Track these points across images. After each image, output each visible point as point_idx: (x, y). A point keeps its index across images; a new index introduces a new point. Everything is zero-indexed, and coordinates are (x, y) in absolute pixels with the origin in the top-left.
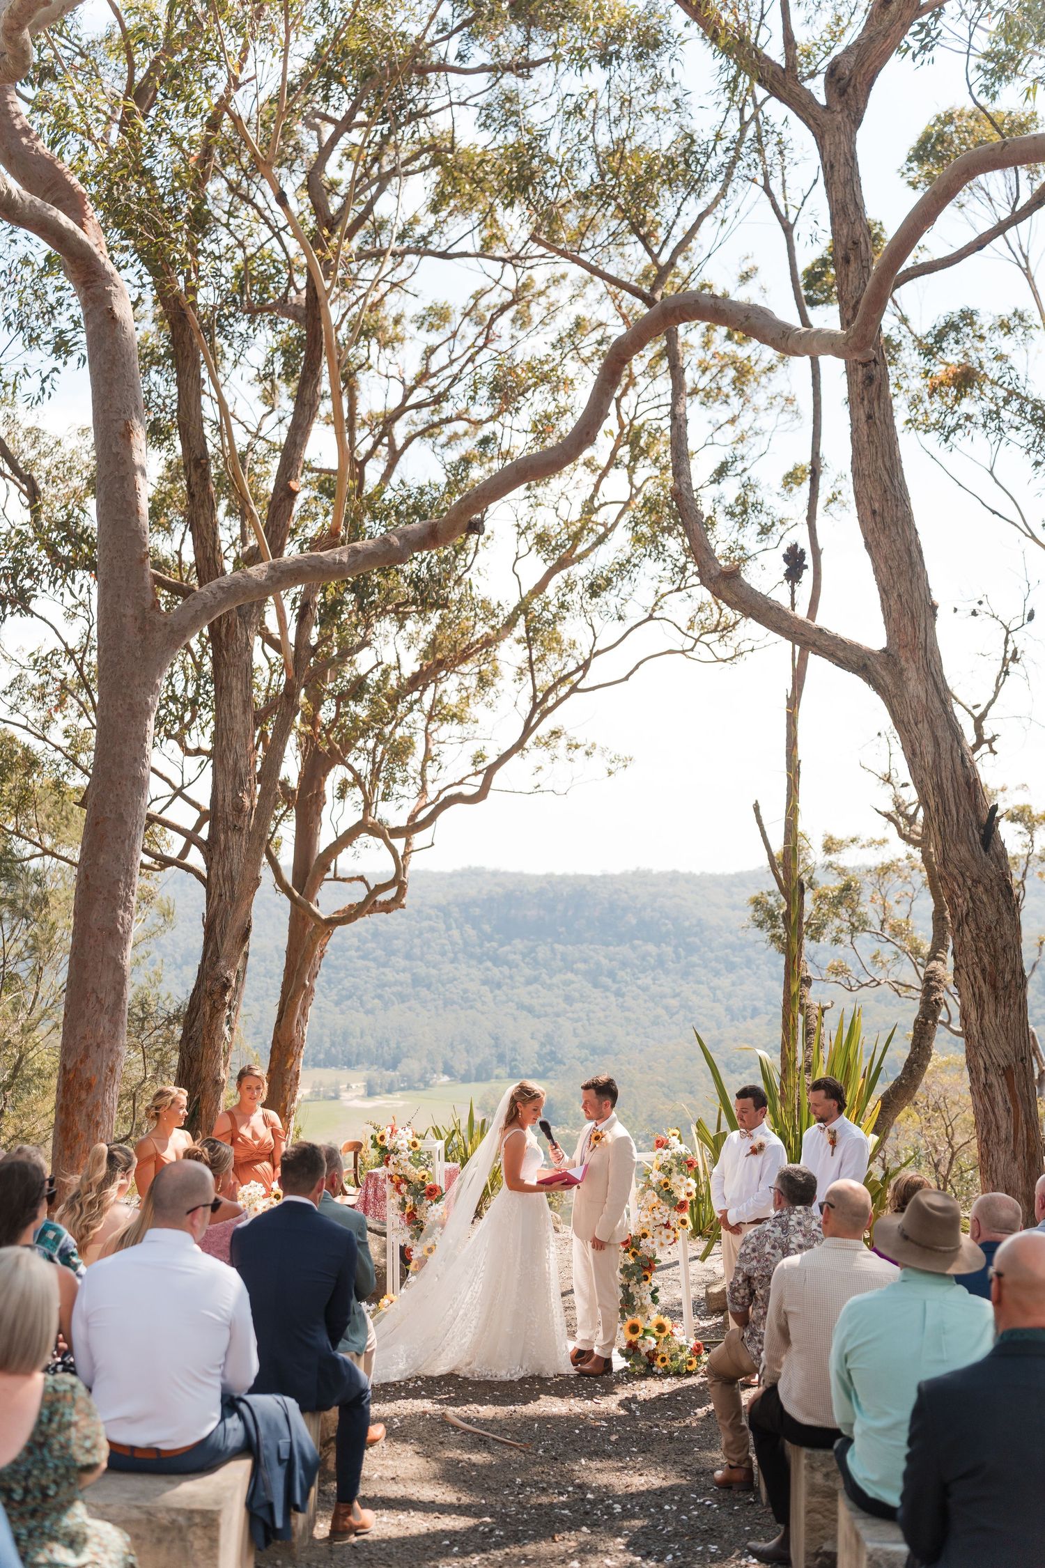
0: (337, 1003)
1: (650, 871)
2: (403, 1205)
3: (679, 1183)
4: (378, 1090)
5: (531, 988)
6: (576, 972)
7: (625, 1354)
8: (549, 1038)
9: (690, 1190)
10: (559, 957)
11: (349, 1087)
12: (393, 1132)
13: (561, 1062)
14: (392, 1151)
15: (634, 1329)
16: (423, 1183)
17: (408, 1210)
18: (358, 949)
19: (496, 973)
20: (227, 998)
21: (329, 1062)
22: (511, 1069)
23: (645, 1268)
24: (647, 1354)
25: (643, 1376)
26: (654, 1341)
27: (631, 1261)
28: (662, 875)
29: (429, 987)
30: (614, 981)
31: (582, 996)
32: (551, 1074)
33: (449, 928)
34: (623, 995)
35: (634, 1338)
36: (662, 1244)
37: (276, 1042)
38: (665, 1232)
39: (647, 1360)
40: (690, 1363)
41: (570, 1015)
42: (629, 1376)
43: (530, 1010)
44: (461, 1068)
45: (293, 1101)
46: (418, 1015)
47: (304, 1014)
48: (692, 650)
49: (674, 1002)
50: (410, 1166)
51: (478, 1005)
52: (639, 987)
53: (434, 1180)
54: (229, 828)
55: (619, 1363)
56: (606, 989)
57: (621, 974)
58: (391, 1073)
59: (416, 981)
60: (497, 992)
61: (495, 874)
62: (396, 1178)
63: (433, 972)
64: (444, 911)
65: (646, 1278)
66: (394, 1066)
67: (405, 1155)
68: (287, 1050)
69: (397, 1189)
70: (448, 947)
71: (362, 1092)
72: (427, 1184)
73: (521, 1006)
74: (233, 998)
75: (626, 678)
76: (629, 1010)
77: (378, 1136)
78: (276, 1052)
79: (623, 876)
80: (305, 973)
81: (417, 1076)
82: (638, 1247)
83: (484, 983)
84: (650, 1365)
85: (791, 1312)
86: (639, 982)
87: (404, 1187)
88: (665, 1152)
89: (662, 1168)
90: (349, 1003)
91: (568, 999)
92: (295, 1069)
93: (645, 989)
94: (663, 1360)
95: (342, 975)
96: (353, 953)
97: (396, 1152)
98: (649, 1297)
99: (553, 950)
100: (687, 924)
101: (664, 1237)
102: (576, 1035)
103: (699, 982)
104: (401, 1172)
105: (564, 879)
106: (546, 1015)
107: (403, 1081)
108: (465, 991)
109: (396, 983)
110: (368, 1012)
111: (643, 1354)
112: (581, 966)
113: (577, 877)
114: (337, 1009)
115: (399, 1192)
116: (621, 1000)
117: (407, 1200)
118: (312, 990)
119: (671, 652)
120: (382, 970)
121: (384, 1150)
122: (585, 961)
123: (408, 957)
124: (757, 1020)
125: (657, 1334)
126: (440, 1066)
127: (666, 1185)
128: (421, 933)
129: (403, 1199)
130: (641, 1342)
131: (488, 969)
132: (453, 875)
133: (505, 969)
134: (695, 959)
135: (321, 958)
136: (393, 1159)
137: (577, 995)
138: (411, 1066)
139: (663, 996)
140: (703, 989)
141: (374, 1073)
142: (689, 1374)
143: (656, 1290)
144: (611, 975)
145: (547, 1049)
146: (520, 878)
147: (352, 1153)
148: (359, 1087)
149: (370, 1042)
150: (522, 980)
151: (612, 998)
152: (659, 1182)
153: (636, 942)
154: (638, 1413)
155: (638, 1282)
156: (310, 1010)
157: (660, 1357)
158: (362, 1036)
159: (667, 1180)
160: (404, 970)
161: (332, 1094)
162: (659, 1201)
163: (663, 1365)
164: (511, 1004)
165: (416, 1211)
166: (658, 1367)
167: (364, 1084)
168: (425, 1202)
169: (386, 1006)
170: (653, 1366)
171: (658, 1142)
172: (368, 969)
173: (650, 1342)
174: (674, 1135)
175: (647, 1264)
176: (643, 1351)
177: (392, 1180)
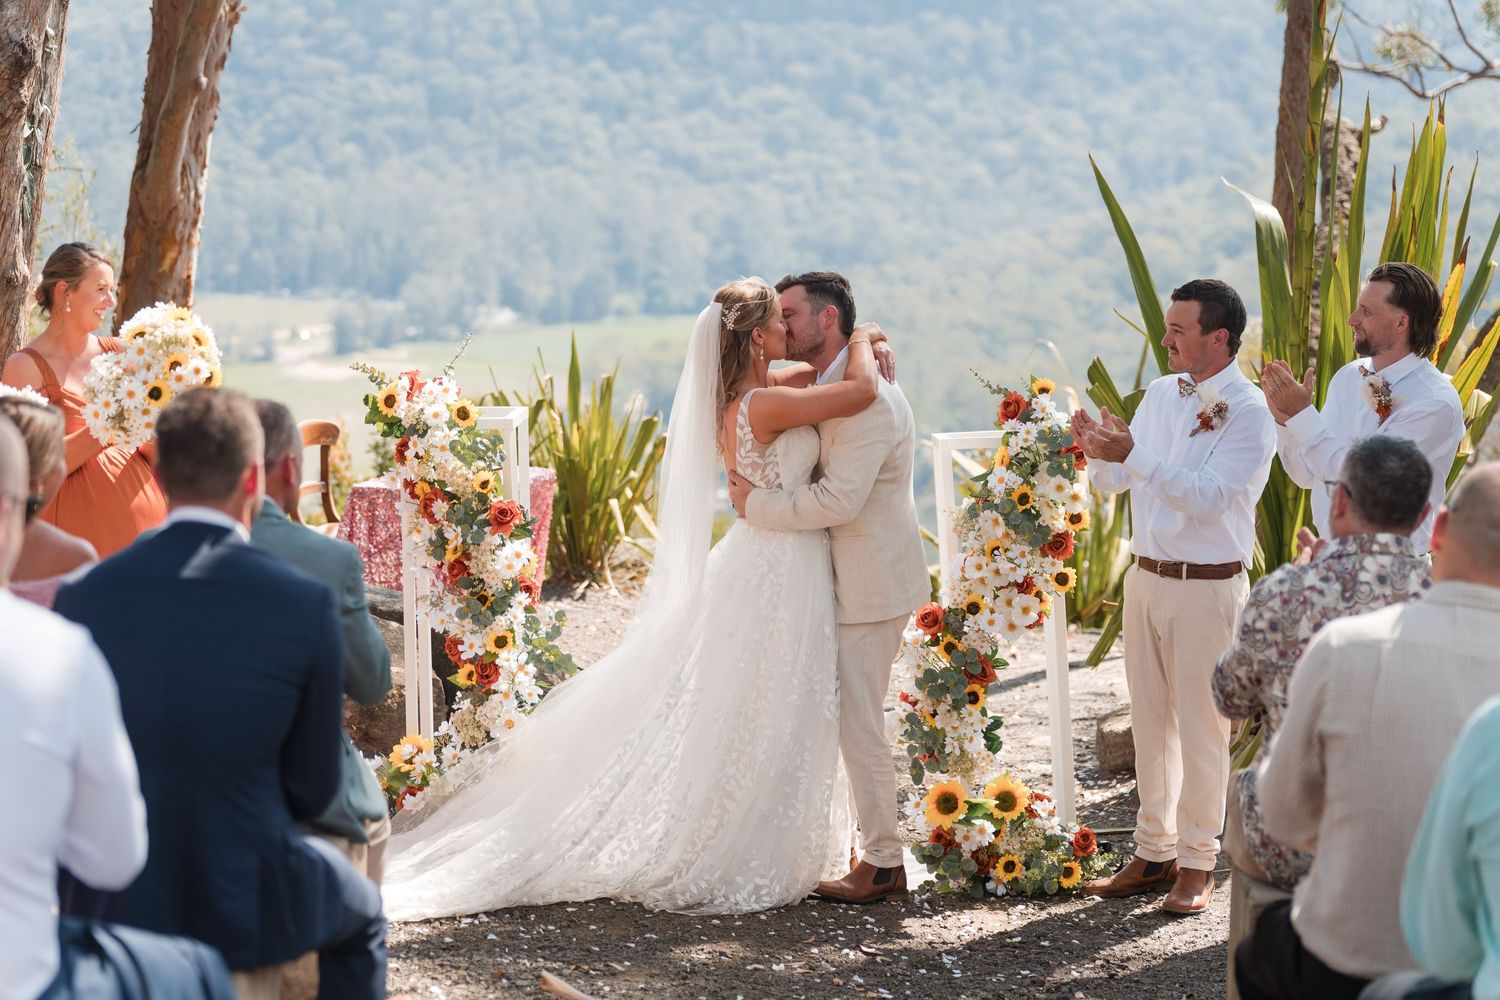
0: (264, 153)
2: (439, 545)
3: (1054, 495)
4: (359, 341)
5: (694, 118)
6: (792, 83)
7: (928, 859)
9: (1078, 509)
10: (753, 49)
11: (295, 335)
12: (415, 386)
14: (414, 430)
15: (947, 803)
16: (483, 499)
17: (450, 557)
19: (616, 84)
20: (26, 93)
21: (247, 281)
22: (651, 294)
23: (972, 677)
24: (975, 854)
25: (964, 900)
26: (990, 828)
27: (944, 662)
29: (465, 115)
30: (877, 103)
31: (804, 135)
34: (893, 134)
35: (946, 822)
36: (1012, 627)
37: (137, 214)
38: (1020, 600)
39: (973, 867)
40: (1068, 872)
41: (776, 177)
42: (938, 902)
43: (690, 166)
44: (540, 294)
46: (443, 178)
47: (198, 150)
49: (1005, 149)
50: (453, 463)
51: (576, 157)
52: (930, 116)
53: (507, 495)
55: (917, 875)
56: (858, 119)
57: (892, 87)
58: (388, 307)
59: (439, 103)
60: (619, 127)
62: (422, 489)
63: (475, 82)
65: (974, 698)
66: (391, 289)
67: (441, 436)
68: (163, 230)
69: (426, 510)
70: (508, 28)
71: (325, 345)
72: (494, 500)
73: (670, 159)
74: (37, 94)
76: (908, 165)
77: (381, 396)
78: (137, 236)
80: (195, 56)
81: (442, 312)
82: (959, 634)
83: (590, 106)
84: (981, 878)
85: (1335, 736)
86: (933, 105)
87: (440, 508)
88: (1022, 428)
89: (1015, 463)
90: (288, 151)
91: (775, 143)
92: (180, 272)
93: (943, 120)
94: (1010, 867)
95: (273, 88)
97: (421, 430)
98: (981, 742)
99: (741, 35)
101: (1016, 611)
102: (789, 220)
103: (1063, 104)
104: (433, 476)
106: (725, 177)
107: (413, 323)
108: (547, 126)
110: (330, 173)
111: (967, 855)
112: (801, 69)
114: (264, 167)
115: (431, 517)
116: (888, 143)
117: (449, 534)
118: (215, 97)
120: (361, 78)
121: (393, 425)
122: (811, 58)
123: (420, 48)
124: (1189, 187)
125: (998, 814)
126: (493, 293)
127: (1024, 498)
129: (440, 533)
130: (960, 833)
131: (596, 76)
133: (635, 77)
134: (1055, 52)
135: (231, 24)
136: (416, 445)
137: (793, 133)
138: (433, 287)
139: (984, 135)
140: (1074, 121)
141: (348, 305)
142: (1064, 895)
143: (997, 723)
144: (871, 89)
145: (727, 250)
147: (317, 448)
148: (316, 334)
149: (338, 237)
150: (672, 100)
151: (872, 141)
152: (1009, 492)
153: (929, 16)
154: (957, 974)
155: (956, 706)
156: (210, 141)
157: (1002, 861)
158: (319, 225)
159: (1026, 489)
160: (410, 79)
161: (259, 351)
162: (1007, 535)
163: (1010, 877)
164: (648, 154)
165: (469, 559)
166: (999, 881)
167: (329, 328)
168: (488, 538)
169: (373, 155)
170: (989, 879)
171: (1006, 405)
172: (330, 77)
173: (982, 831)
174: (1044, 390)
175: (978, 670)
176: (967, 848)
177: (413, 495)
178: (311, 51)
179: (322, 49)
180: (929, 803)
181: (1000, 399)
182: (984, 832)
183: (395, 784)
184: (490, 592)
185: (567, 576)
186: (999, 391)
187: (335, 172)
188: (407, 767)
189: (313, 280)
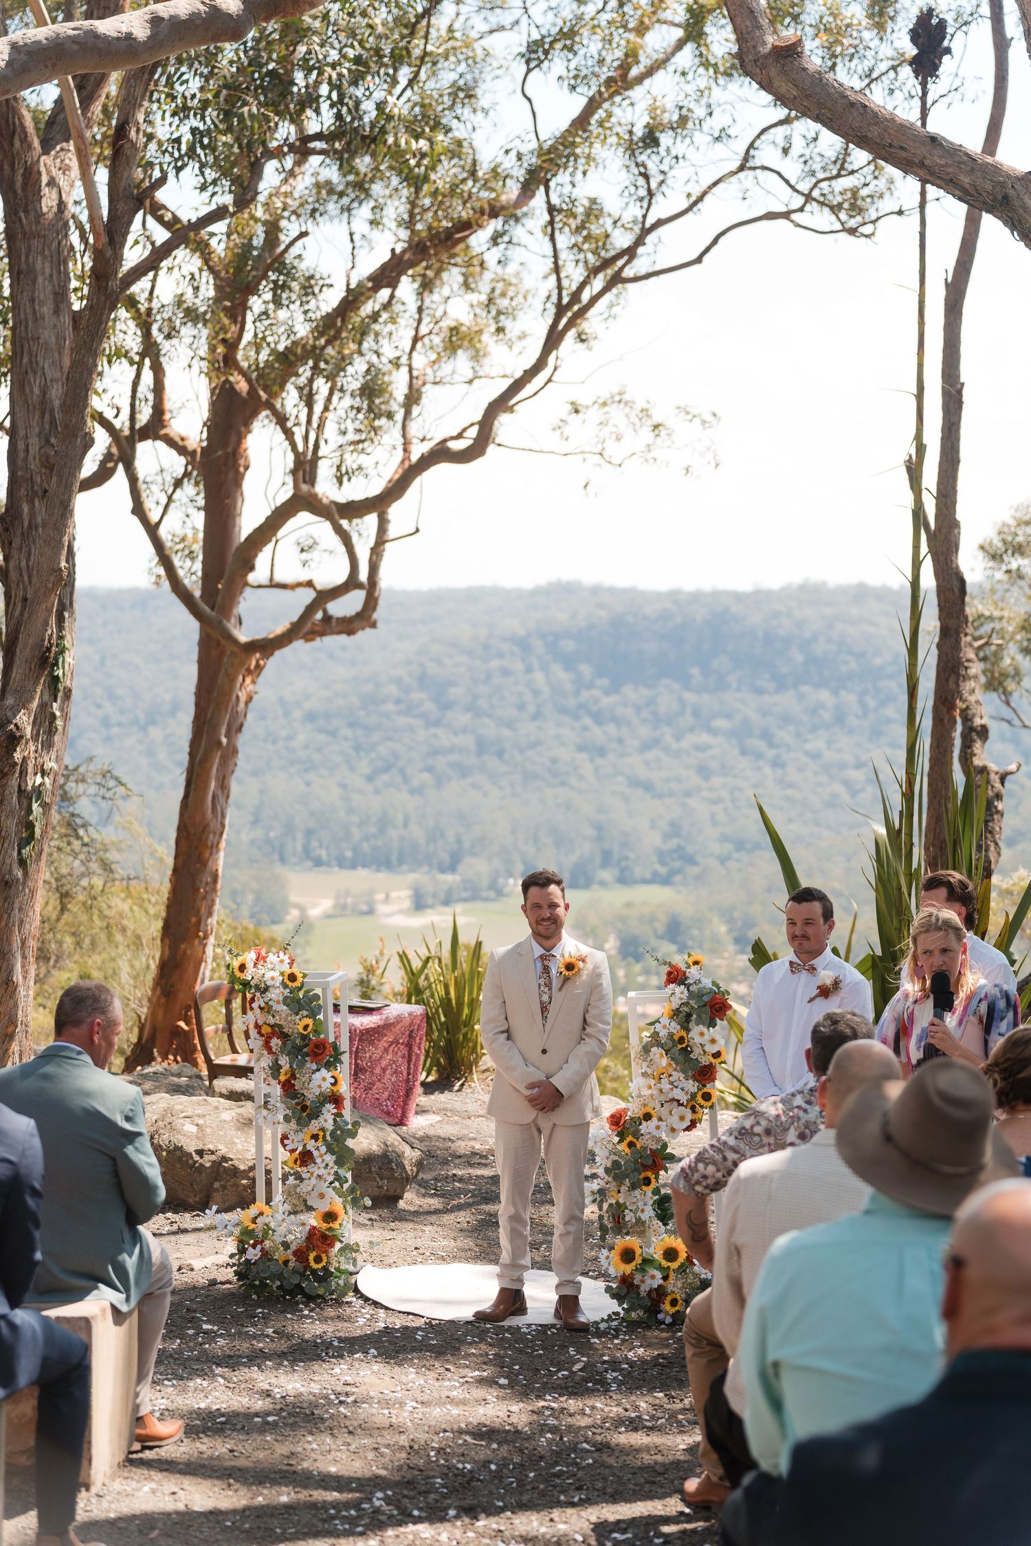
1: (824, 584)
2: (276, 1069)
3: (698, 1039)
4: (430, 901)
5: (650, 755)
6: (713, 732)
7: (618, 1295)
8: (675, 829)
9: (717, 1048)
10: (689, 710)
11: (388, 897)
12: (260, 958)
13: (691, 861)
14: (258, 988)
15: (628, 1256)
16: (305, 1037)
17: (283, 1078)
18: (398, 702)
19: (597, 733)
22: (622, 871)
23: (646, 1168)
24: (649, 1293)
25: (643, 1326)
26: (660, 1274)
27: (626, 1156)
28: (842, 590)
29: (500, 754)
30: (771, 745)
31: (723, 767)
32: (678, 878)
33: (529, 670)
34: (782, 765)
35: (628, 1269)
36: (673, 1130)
37: (182, 829)
38: (678, 1111)
39: (648, 1302)
41: (705, 794)
43: (648, 787)
45: (210, 914)
46: (485, 795)
47: (224, 786)
48: (801, 209)
50: (286, 1012)
51: (573, 781)
52: (807, 754)
54: (35, 494)
56: (759, 756)
57: (782, 735)
58: (449, 878)
59: (482, 747)
60: (599, 761)
61: (596, 590)
62: (266, 1030)
63: (506, 732)
64: (523, 644)
65: (648, 1181)
66: (452, 866)
67: (277, 993)
68: (200, 839)
69: (267, 1046)
70: (528, 698)
71: (407, 904)
72: (313, 1038)
73: (635, 782)
75: (699, 260)
76: (792, 785)
77: (236, 964)
79: (786, 593)
80: (219, 724)
81: (485, 882)
82: (637, 1135)
83: (581, 748)
84: (654, 1310)
86: (808, 746)
87: (276, 1043)
88: (680, 990)
89: (676, 1014)
90: (386, 778)
91: (704, 771)
92: (211, 867)
93: (816, 756)
94: (674, 1302)
96: (390, 707)
97: (264, 989)
98: (652, 1210)
99: (681, 701)
100: (878, 661)
101: (676, 1118)
102: (714, 822)
104: (271, 1021)
105: (697, 597)
106: (671, 794)
107: (465, 889)
108: (554, 761)
109: (452, 750)
110: (413, 792)
111: (644, 1294)
112: (721, 723)
113: (716, 594)
114: (370, 788)
115: (271, 1049)
116: (780, 772)
117: (282, 1061)
119: (770, 216)
120: (433, 730)
121: (246, 985)
122: (729, 716)
123: (472, 711)
125: (664, 1263)
127: (682, 1040)
128: (489, 677)
129: (276, 1061)
130: (638, 1277)
131: (585, 728)
132: (536, 592)
133: (611, 729)
136: (261, 999)
137: (715, 765)
138: (477, 867)
139: (843, 766)
141: (422, 877)
144: (766, 736)
145: (673, 843)
146: (632, 595)
148: (403, 897)
149: (417, 833)
150: (636, 743)
151: (768, 770)
152: (671, 1035)
153: (805, 689)
155: (633, 1187)
157: (669, 1298)
158: (406, 826)
159: (683, 1033)
160: (464, 730)
161: (365, 908)
162: (670, 1065)
163: (673, 1310)
164: (620, 779)
165: (295, 1078)
166: (667, 1313)
167: (409, 892)
168: (308, 1065)
169: (439, 782)
170: (660, 1312)
171: (669, 973)
172: (412, 730)
173: (653, 1277)
174: (696, 963)
175: (650, 1162)
176: (644, 1289)
177: (260, 1033)
178: (400, 713)
179: (408, 712)
180: (615, 1256)
181: (666, 969)
182: (654, 1279)
183: (245, 1238)
184: (308, 1103)
185: (448, 1078)
186: (665, 963)
187: (416, 791)
188: (253, 1226)
189: (401, 861)
